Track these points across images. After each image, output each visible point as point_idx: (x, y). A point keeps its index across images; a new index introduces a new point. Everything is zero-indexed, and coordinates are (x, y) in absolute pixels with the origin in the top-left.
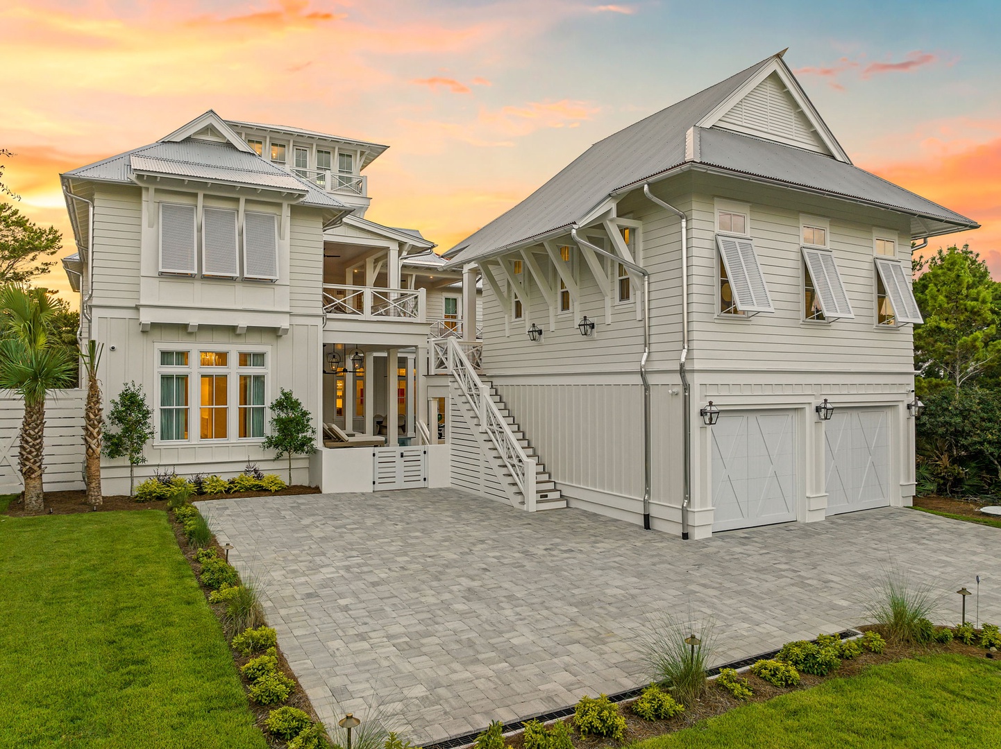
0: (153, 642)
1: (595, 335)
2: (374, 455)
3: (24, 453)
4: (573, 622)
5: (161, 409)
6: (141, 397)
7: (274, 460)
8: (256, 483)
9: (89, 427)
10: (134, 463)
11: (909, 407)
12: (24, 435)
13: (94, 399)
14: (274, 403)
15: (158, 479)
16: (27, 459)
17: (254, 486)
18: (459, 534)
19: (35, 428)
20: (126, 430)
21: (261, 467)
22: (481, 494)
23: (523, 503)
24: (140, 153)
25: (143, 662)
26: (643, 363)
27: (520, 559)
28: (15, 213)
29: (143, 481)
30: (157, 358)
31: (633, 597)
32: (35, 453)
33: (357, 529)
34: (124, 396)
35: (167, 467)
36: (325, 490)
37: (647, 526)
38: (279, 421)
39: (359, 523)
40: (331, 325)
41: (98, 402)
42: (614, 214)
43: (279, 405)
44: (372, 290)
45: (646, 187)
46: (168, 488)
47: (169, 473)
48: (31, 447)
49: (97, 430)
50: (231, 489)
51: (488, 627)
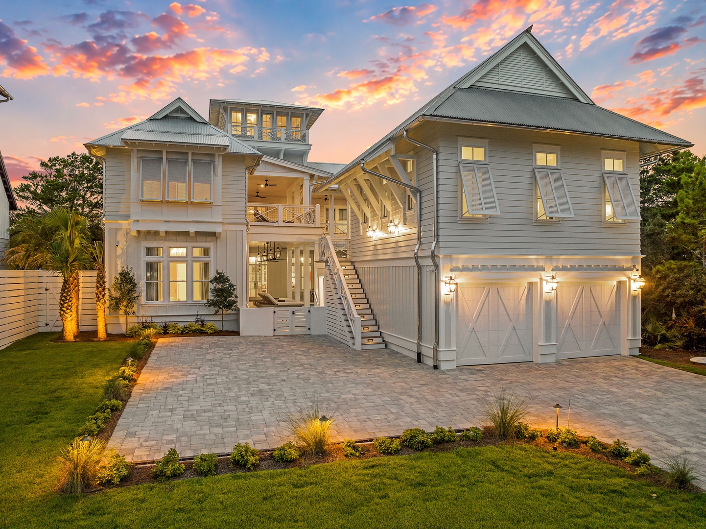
1: (397, 233)
2: (274, 312)
5: (146, 283)
7: (214, 315)
8: (200, 328)
9: (98, 293)
10: (128, 314)
11: (634, 282)
12: (62, 297)
13: (101, 276)
14: (214, 278)
15: (143, 325)
16: (63, 310)
17: (198, 330)
18: (294, 360)
20: (123, 295)
21: (205, 318)
22: (338, 338)
23: (354, 344)
24: (134, 128)
25: (47, 413)
26: (416, 251)
29: (131, 326)
30: (143, 251)
31: (356, 400)
34: (121, 274)
35: (146, 318)
36: (241, 334)
37: (419, 361)
38: (217, 290)
40: (252, 230)
41: (103, 278)
42: (393, 152)
43: (216, 280)
44: (284, 207)
45: (405, 133)
47: (148, 321)
49: (102, 294)
50: (185, 331)
51: (247, 410)
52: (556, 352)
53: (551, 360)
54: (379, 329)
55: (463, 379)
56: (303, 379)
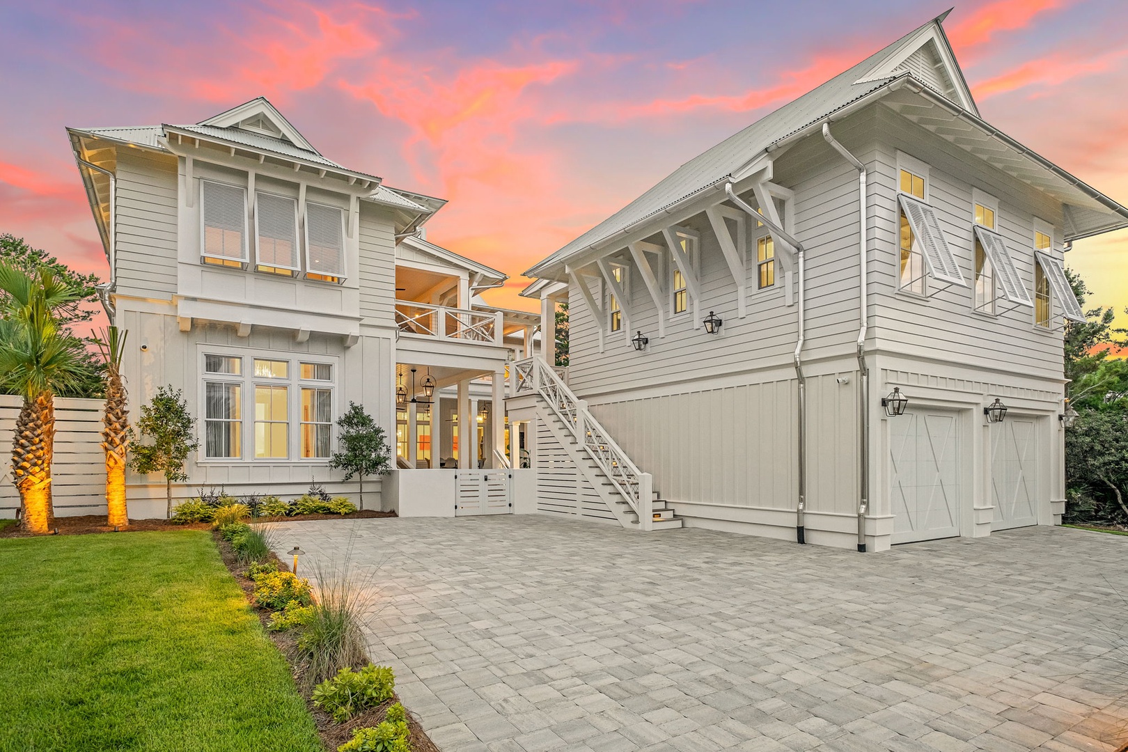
1: (722, 333)
2: (456, 477)
5: (207, 421)
6: (181, 403)
7: (343, 482)
8: (323, 504)
9: (110, 432)
10: (172, 481)
13: (119, 398)
14: (343, 417)
15: (202, 501)
17: (320, 508)
21: (328, 489)
22: (579, 518)
23: (637, 522)
29: (183, 502)
30: (202, 362)
34: (158, 401)
35: (214, 488)
36: (401, 514)
37: (801, 540)
38: (348, 439)
40: (405, 344)
41: (121, 402)
43: (348, 421)
44: (447, 311)
45: (826, 127)
47: (216, 494)
49: (120, 436)
50: (295, 511)
52: (987, 521)
53: (985, 532)
54: (658, 496)
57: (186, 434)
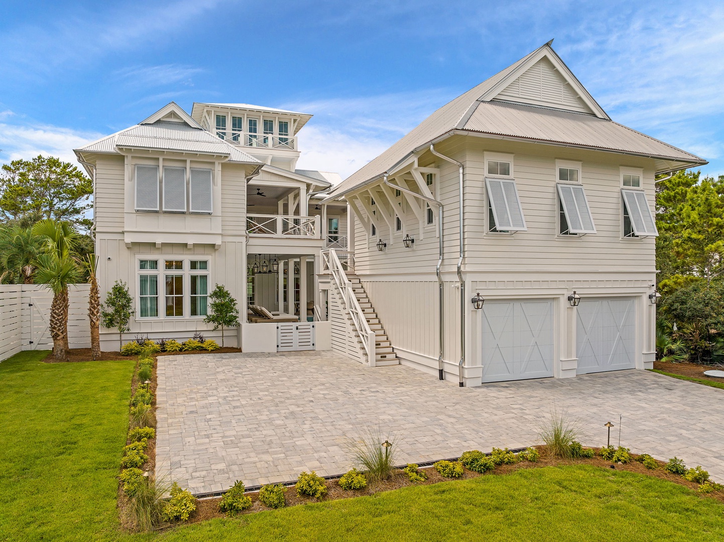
0: (86, 433)
1: (415, 247)
2: (278, 328)
3: (52, 324)
4: (344, 434)
5: (141, 297)
6: (126, 289)
7: (213, 331)
8: (199, 345)
9: (91, 308)
10: (122, 331)
11: (650, 297)
12: (52, 313)
13: (94, 291)
14: (213, 293)
15: (138, 342)
16: (54, 328)
17: (198, 347)
18: (312, 379)
19: (59, 309)
20: (117, 311)
21: (204, 335)
23: (367, 361)
25: (75, 443)
26: (438, 267)
27: (339, 395)
28: (75, 169)
29: (127, 343)
30: (138, 265)
31: (395, 421)
32: (59, 324)
33: (248, 374)
34: (115, 288)
35: (142, 334)
36: (243, 350)
37: (441, 378)
38: (216, 305)
39: (252, 371)
40: (252, 241)
41: (97, 293)
42: (416, 165)
43: (215, 294)
44: (282, 218)
45: (432, 147)
46: (143, 348)
47: (144, 338)
48: (56, 320)
49: (96, 310)
50: (183, 348)
51: (287, 434)
52: (576, 368)
53: (572, 375)
54: (390, 345)
55: (494, 397)
56: (331, 399)
57: (129, 306)
